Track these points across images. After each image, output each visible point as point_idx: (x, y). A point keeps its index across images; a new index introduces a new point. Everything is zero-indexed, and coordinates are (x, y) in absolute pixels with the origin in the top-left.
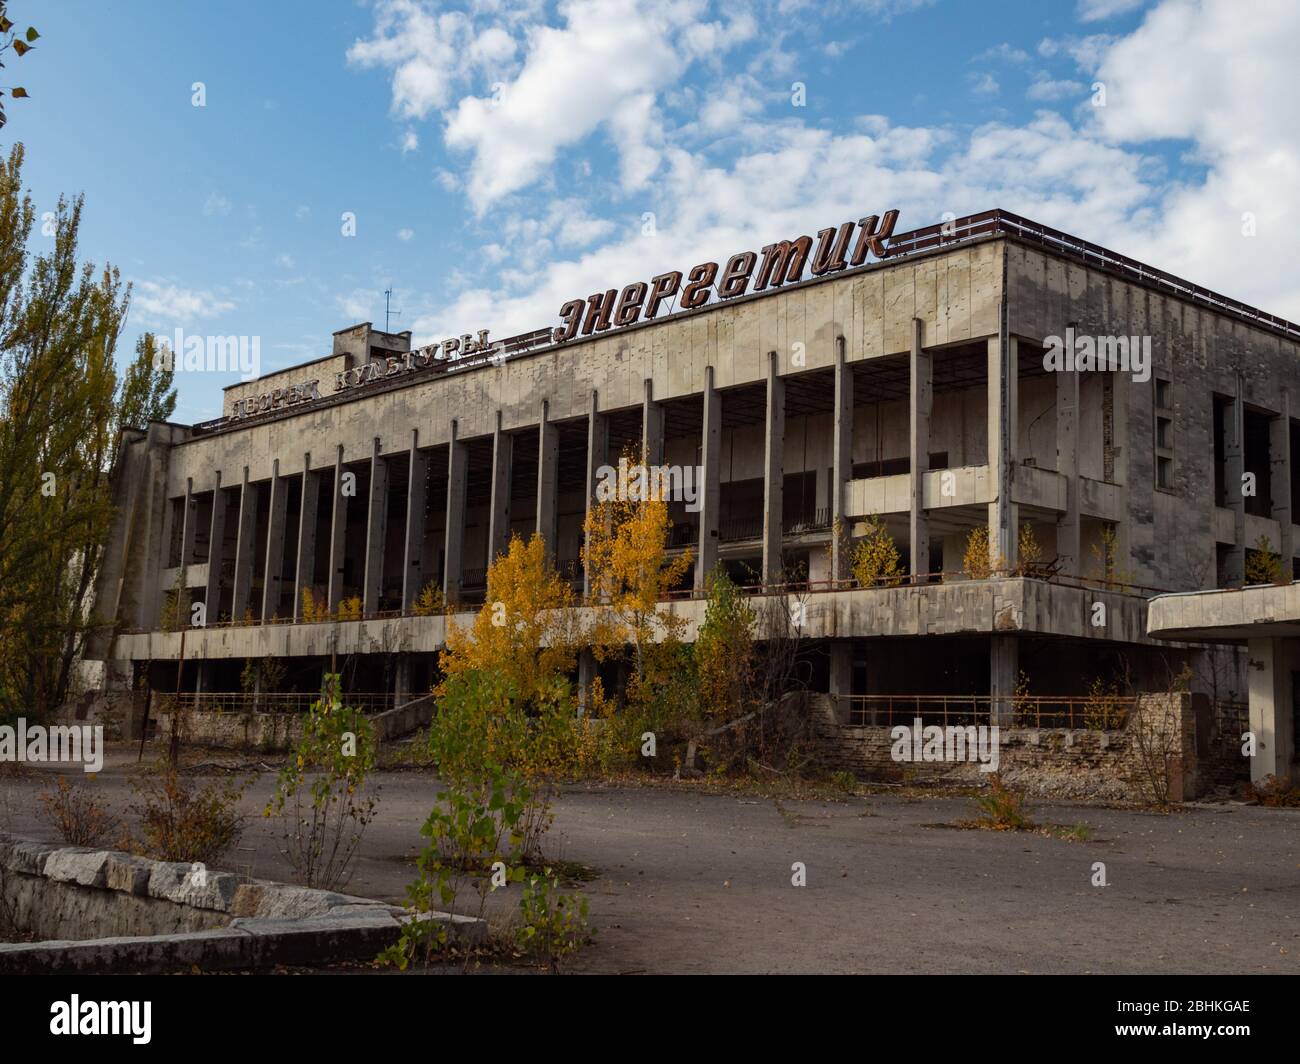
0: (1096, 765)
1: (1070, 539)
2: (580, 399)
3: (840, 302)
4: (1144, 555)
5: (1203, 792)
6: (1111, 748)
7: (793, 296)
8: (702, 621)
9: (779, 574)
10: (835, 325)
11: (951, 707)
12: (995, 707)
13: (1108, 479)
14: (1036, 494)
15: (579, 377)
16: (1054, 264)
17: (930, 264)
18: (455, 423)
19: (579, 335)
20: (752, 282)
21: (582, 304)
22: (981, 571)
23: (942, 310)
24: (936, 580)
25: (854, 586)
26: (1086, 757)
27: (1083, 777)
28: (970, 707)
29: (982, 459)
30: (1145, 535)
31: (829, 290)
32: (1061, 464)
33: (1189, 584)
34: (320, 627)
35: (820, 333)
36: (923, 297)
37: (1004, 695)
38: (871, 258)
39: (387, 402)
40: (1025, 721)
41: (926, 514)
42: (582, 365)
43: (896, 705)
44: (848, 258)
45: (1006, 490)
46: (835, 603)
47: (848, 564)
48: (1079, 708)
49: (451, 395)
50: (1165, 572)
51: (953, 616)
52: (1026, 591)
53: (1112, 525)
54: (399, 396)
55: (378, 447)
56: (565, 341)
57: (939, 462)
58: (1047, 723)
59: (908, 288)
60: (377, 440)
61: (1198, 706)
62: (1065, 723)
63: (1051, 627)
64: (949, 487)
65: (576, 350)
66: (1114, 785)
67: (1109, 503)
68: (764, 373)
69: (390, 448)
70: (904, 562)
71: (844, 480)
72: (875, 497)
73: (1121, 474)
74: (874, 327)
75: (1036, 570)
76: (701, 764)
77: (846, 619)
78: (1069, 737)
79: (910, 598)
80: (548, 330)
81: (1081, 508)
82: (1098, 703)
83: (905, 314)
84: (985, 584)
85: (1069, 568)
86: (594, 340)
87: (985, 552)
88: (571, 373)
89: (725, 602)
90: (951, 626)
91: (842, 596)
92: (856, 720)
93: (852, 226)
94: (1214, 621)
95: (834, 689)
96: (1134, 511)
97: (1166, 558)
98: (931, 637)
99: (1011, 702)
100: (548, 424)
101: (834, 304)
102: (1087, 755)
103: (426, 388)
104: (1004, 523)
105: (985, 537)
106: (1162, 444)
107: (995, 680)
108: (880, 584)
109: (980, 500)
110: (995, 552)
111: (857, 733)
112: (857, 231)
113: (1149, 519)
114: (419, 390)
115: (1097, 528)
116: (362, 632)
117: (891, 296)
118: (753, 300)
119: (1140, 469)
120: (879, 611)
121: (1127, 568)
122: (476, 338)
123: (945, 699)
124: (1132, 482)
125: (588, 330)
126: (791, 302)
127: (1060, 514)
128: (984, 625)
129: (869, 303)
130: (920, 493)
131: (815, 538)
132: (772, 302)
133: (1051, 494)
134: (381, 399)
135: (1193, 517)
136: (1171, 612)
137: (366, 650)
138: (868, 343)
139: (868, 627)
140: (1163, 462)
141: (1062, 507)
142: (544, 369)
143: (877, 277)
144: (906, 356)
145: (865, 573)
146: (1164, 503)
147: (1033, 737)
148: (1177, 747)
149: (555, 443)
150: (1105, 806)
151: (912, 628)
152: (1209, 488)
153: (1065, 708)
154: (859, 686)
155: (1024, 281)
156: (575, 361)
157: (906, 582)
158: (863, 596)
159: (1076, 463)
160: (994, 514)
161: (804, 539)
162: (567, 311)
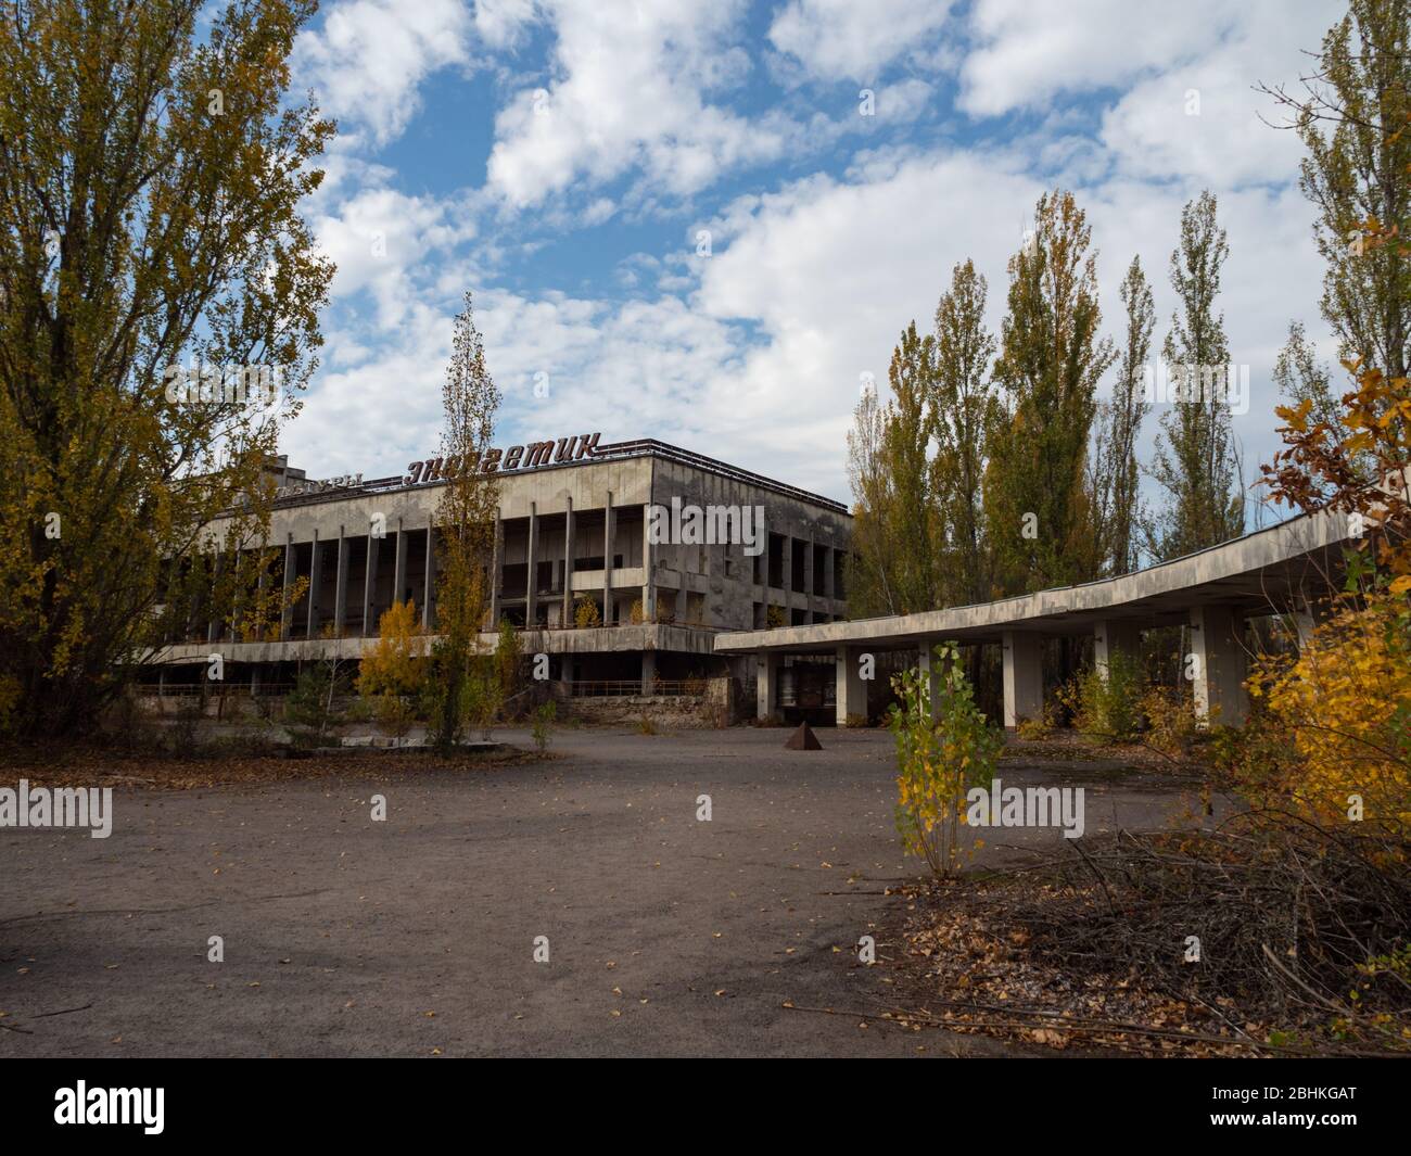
0: (690, 712)
1: (682, 602)
2: (422, 519)
3: (570, 479)
4: (717, 610)
5: (737, 722)
6: (696, 704)
7: (544, 474)
8: (497, 645)
9: (535, 620)
10: (567, 491)
11: (624, 686)
12: (644, 686)
13: (701, 573)
14: (665, 582)
15: (421, 507)
16: (676, 467)
17: (616, 465)
18: (342, 528)
19: (420, 481)
20: (522, 461)
21: (422, 464)
22: (638, 621)
23: (621, 489)
24: (616, 625)
25: (575, 627)
26: (685, 709)
27: (683, 718)
28: (632, 686)
29: (640, 565)
30: (718, 600)
31: (564, 473)
32: (678, 566)
33: (738, 628)
34: (255, 645)
35: (559, 494)
36: (612, 481)
37: (648, 681)
38: (586, 456)
39: (295, 513)
40: (658, 693)
41: (612, 590)
42: (423, 500)
43: (597, 686)
44: (574, 455)
45: (651, 580)
46: (566, 635)
47: (573, 616)
48: (682, 686)
49: (341, 511)
50: (728, 618)
51: (625, 642)
52: (660, 630)
53: (701, 596)
54: (305, 509)
55: (291, 539)
56: (411, 486)
57: (618, 563)
58: (668, 693)
59: (604, 476)
60: (290, 534)
61: (735, 684)
62: (676, 693)
63: (671, 648)
64: (625, 578)
65: (420, 492)
66: (698, 721)
67: (701, 585)
68: (528, 513)
69: (298, 540)
70: (601, 615)
71: (571, 572)
72: (587, 581)
73: (707, 570)
74: (587, 493)
75: (664, 620)
76: (500, 717)
77: (572, 643)
78: (678, 699)
79: (604, 633)
80: (400, 477)
81: (688, 588)
82: (693, 683)
83: (603, 489)
84: (640, 627)
85: (680, 619)
86: (430, 487)
87: (641, 612)
88: (416, 504)
89: (508, 635)
90: (623, 647)
91: (570, 632)
92: (575, 694)
93: (576, 438)
94: (741, 646)
95: (564, 678)
96: (712, 588)
97: (728, 611)
98: (614, 653)
99: (652, 684)
100: (402, 532)
101: (567, 480)
102: (686, 708)
103: (324, 506)
104: (650, 597)
105: (641, 604)
106: (727, 554)
107: (644, 674)
108: (589, 626)
109: (639, 585)
110: (645, 611)
111: (577, 700)
112: (579, 442)
113: (721, 592)
114: (319, 507)
115: (695, 597)
116: (285, 648)
117: (596, 479)
118: (523, 473)
119: (716, 567)
120: (588, 639)
121: (710, 617)
122: (354, 478)
123: (620, 682)
124: (712, 574)
125: (425, 479)
126: (544, 477)
127: (678, 591)
128: (640, 647)
129: (586, 482)
130: (609, 580)
131: (552, 598)
132: (533, 476)
133: (673, 581)
134: (293, 510)
135: (743, 590)
136: (726, 641)
137: (288, 659)
138: (583, 502)
139: (583, 648)
140: (728, 563)
141: (678, 587)
142: (399, 501)
143: (589, 468)
144: (604, 510)
145: (581, 620)
146: (728, 583)
147: (661, 700)
148: (725, 702)
149: (405, 543)
150: (693, 727)
151: (605, 648)
152: (751, 576)
153: (676, 686)
154: (576, 676)
155: (662, 477)
156: (419, 497)
157: (602, 626)
158: (580, 632)
159: (685, 566)
160: (645, 592)
161: (547, 599)
162: (412, 467)
